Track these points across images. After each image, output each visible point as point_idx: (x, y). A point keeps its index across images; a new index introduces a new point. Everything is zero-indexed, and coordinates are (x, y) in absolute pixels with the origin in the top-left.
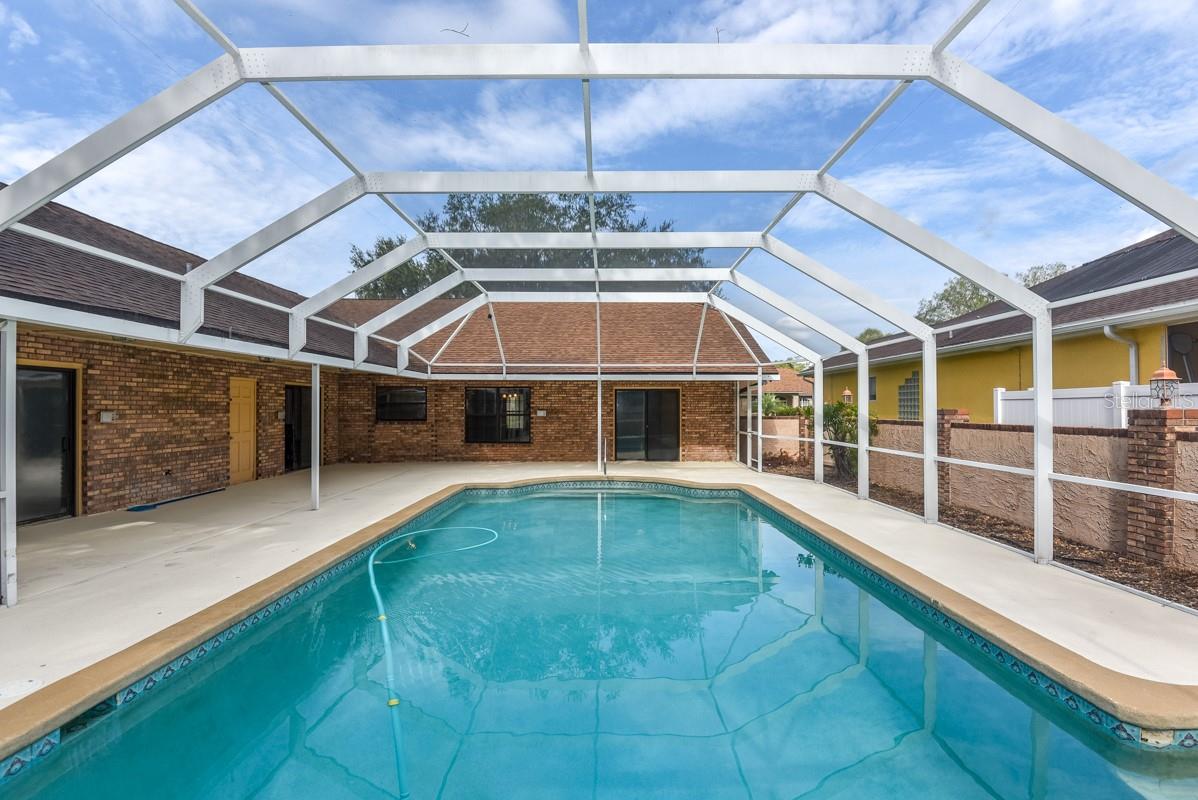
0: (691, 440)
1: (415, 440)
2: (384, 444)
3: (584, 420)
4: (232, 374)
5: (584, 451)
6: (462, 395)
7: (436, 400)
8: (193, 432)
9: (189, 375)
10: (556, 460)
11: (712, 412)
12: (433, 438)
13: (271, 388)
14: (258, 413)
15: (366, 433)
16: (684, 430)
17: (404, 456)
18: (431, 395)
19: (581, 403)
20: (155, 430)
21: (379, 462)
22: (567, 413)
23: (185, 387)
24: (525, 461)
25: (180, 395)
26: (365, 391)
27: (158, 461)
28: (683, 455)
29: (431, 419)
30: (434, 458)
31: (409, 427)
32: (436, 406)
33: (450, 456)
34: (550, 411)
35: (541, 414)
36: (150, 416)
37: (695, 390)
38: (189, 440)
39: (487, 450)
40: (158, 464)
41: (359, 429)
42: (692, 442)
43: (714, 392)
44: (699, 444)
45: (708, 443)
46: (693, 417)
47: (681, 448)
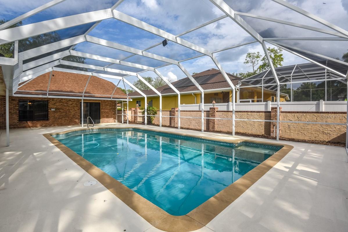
0: (104, 117)
3: (69, 112)
5: (70, 122)
10: (59, 126)
11: (110, 109)
16: (102, 114)
19: (68, 106)
22: (63, 109)
24: (47, 126)
28: (101, 122)
34: (56, 109)
35: (53, 110)
37: (106, 103)
39: (30, 123)
42: (104, 118)
43: (111, 104)
44: (106, 118)
45: (109, 118)
46: (104, 110)
47: (101, 120)
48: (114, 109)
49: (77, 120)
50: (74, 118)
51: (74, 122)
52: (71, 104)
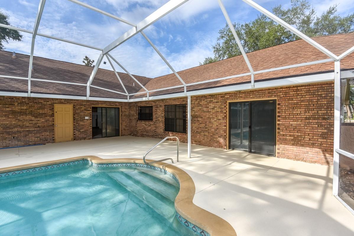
0: (285, 142)
1: (149, 128)
2: (140, 129)
3: (210, 122)
4: (56, 103)
5: (210, 141)
6: (163, 109)
7: (156, 112)
8: (30, 124)
9: (28, 104)
11: (306, 118)
12: (155, 128)
13: (82, 108)
14: (74, 117)
15: (135, 125)
16: (279, 133)
17: (146, 135)
18: (154, 109)
19: (209, 112)
20: (8, 123)
21: (138, 136)
23: (26, 108)
25: (22, 111)
26: (135, 108)
27: (8, 133)
28: (278, 153)
29: (154, 120)
30: (155, 137)
31: (147, 123)
32: (156, 114)
33: (160, 136)
36: (5, 118)
37: (289, 100)
38: (28, 127)
39: (171, 135)
40: (9, 135)
41: (134, 123)
42: (286, 144)
43: (309, 101)
44: (293, 145)
45: (302, 145)
46: (287, 122)
47: (277, 147)
48: (324, 119)
49: (221, 140)
50: (217, 133)
51: (216, 143)
52: (213, 109)
